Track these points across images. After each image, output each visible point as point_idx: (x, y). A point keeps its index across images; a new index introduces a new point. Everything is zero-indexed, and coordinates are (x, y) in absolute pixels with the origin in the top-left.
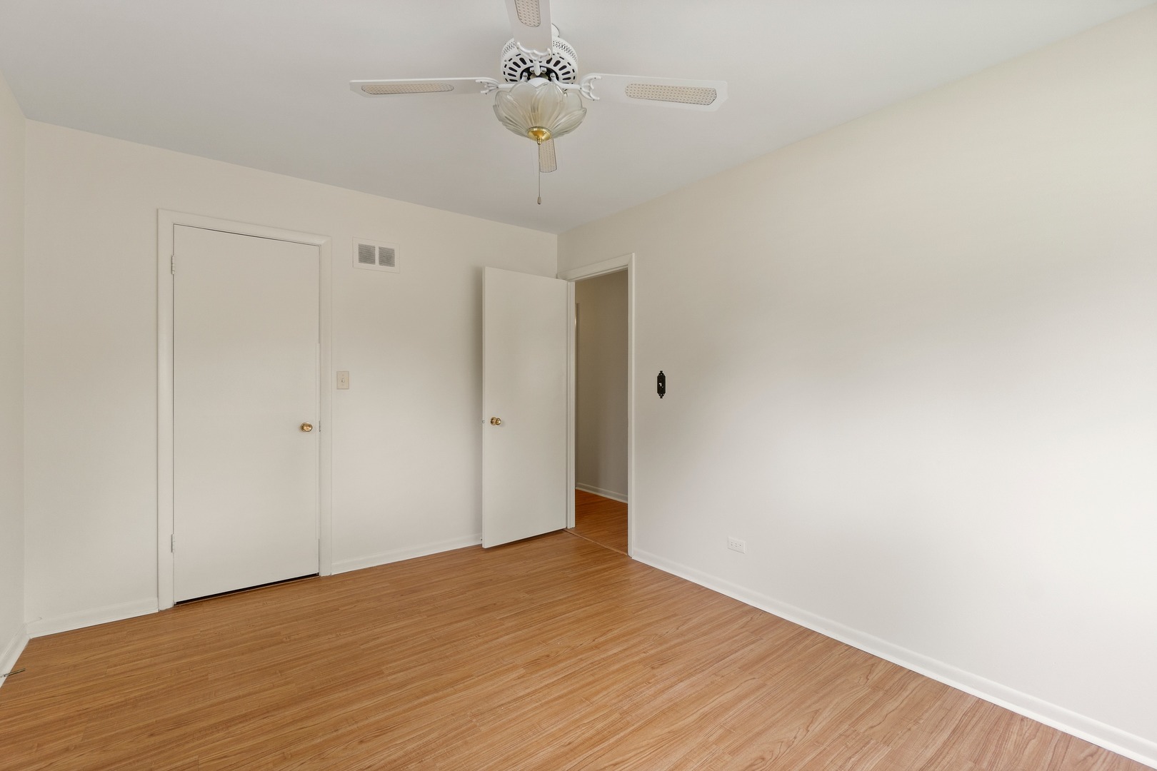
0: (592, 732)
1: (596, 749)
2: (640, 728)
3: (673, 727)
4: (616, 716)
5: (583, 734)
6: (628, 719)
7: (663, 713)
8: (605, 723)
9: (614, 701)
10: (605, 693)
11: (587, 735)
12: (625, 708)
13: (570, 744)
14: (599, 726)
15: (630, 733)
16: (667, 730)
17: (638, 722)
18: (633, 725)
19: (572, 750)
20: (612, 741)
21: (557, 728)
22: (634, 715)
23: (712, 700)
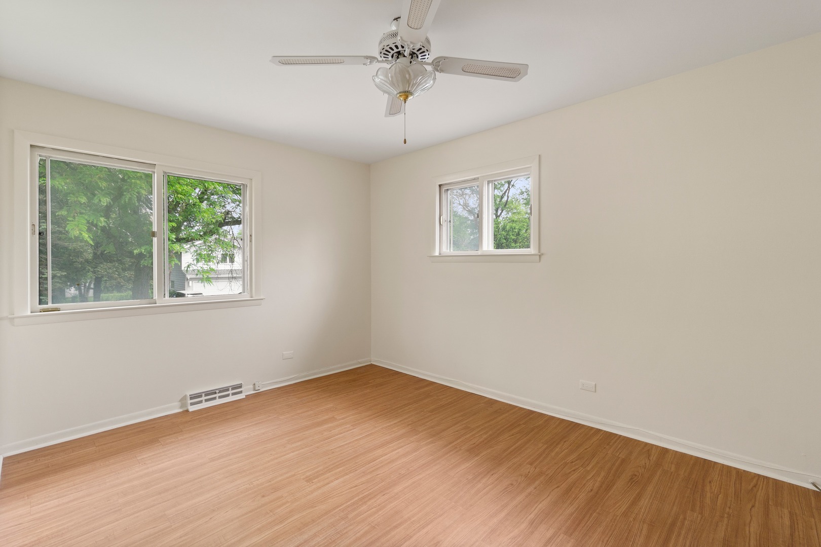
0: (369, 503)
1: (367, 493)
2: (334, 509)
3: (311, 510)
4: (350, 516)
5: (375, 501)
6: (342, 514)
7: (313, 521)
8: (360, 510)
9: (351, 527)
10: (358, 535)
11: (373, 501)
12: (343, 522)
13: (384, 495)
14: (364, 507)
15: (343, 504)
16: (316, 508)
17: (336, 512)
18: (340, 510)
19: (382, 491)
20: (357, 498)
21: (393, 504)
22: (337, 517)
23: (265, 537)
